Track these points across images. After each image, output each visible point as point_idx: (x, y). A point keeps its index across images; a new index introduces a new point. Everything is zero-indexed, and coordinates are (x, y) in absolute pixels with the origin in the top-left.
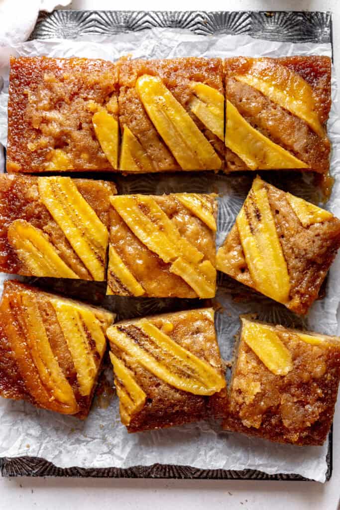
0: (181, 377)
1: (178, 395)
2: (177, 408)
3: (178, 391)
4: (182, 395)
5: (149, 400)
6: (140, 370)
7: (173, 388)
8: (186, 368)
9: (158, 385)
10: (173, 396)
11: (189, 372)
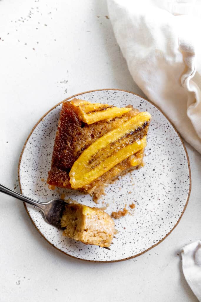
0: (92, 157)
1: (79, 148)
2: (69, 144)
3: (82, 150)
4: (78, 152)
5: (84, 125)
6: (109, 126)
7: (86, 147)
8: (98, 163)
9: (93, 136)
10: (80, 145)
11: (93, 164)
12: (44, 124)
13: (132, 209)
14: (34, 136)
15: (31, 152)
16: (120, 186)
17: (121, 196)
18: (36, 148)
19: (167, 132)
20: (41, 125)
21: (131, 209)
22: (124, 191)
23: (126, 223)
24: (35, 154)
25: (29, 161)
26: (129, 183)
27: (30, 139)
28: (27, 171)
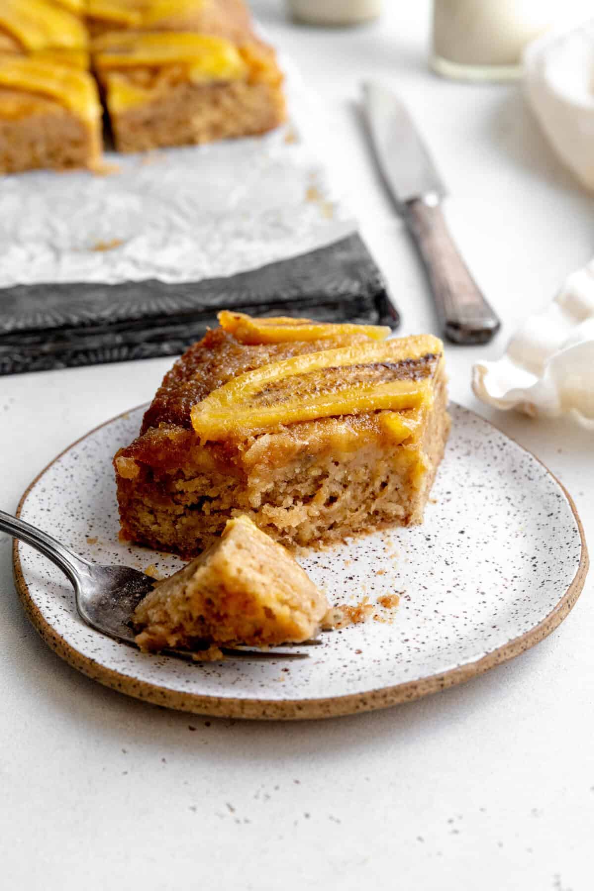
12: (127, 427)
13: (387, 610)
14: (89, 446)
15: (72, 476)
16: (348, 558)
17: (351, 578)
18: (90, 474)
19: (499, 459)
20: (118, 427)
21: (383, 608)
22: (361, 569)
23: (365, 640)
24: (83, 484)
25: (60, 493)
26: (380, 553)
27: (77, 450)
28: (49, 510)
